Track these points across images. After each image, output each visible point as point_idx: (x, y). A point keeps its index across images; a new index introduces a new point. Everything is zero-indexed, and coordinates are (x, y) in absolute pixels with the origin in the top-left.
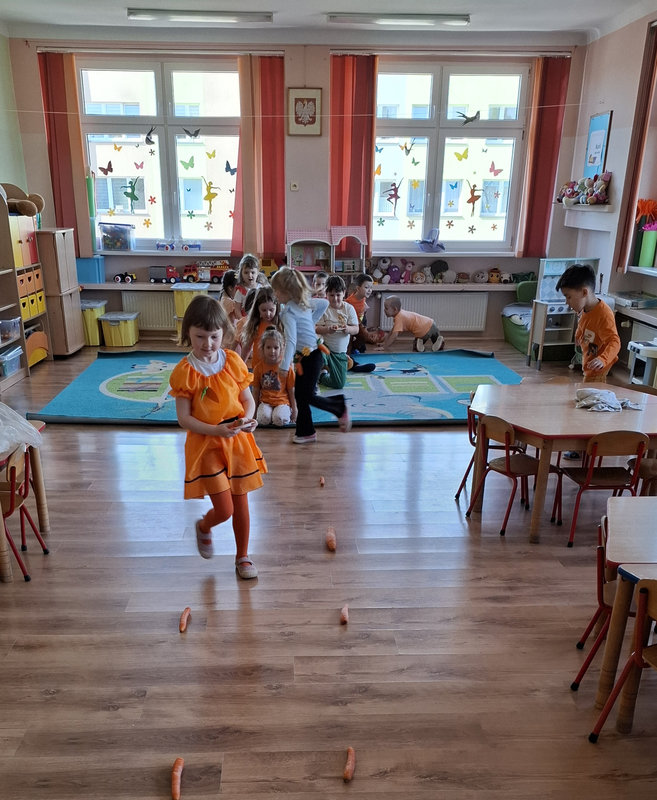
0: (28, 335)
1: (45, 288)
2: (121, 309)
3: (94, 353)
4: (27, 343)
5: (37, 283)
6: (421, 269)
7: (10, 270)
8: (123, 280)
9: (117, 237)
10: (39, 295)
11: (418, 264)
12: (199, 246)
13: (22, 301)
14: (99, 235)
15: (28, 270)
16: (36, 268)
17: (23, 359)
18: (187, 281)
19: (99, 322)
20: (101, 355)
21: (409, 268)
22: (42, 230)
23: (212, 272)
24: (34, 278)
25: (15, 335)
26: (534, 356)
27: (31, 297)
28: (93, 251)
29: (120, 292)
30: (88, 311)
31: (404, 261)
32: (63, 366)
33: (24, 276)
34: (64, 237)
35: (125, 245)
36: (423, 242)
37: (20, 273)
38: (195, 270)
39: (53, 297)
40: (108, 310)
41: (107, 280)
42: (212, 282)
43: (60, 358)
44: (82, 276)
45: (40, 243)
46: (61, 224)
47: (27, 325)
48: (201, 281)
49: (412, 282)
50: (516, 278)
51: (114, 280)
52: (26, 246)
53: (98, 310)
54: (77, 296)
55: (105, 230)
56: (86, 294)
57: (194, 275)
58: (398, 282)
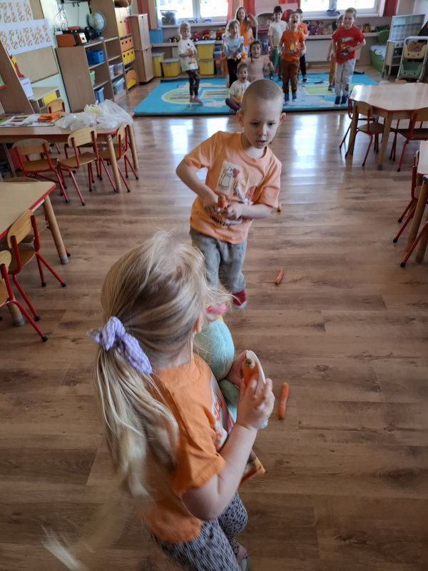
0: (127, 72)
1: (134, 47)
2: (171, 57)
3: (159, 80)
4: (127, 76)
5: (130, 45)
6: (327, 27)
7: (117, 38)
8: (172, 41)
9: (169, 18)
10: (131, 50)
11: (325, 23)
12: (210, 20)
13: (123, 54)
14: (160, 17)
15: (126, 37)
16: (129, 36)
17: (125, 85)
18: (204, 39)
19: (161, 64)
20: (162, 81)
21: (320, 26)
22: (132, 15)
23: (217, 34)
24: (128, 42)
25: (121, 72)
26: (386, 73)
27: (127, 52)
28: (157, 25)
29: (171, 48)
30: (155, 59)
31: (318, 22)
32: (144, 88)
33: (124, 41)
34: (143, 18)
35: (173, 21)
36: (328, 11)
37: (122, 39)
38: (208, 33)
39: (138, 51)
40: (165, 57)
41: (164, 42)
42: (217, 39)
43: (143, 84)
44: (152, 40)
45: (131, 22)
46: (141, 12)
47: (126, 67)
48: (211, 39)
49: (322, 34)
50: (378, 29)
51: (168, 41)
52: (124, 24)
53: (160, 57)
54: (150, 51)
55: (163, 14)
56: (154, 50)
57: (208, 36)
58: (314, 34)
